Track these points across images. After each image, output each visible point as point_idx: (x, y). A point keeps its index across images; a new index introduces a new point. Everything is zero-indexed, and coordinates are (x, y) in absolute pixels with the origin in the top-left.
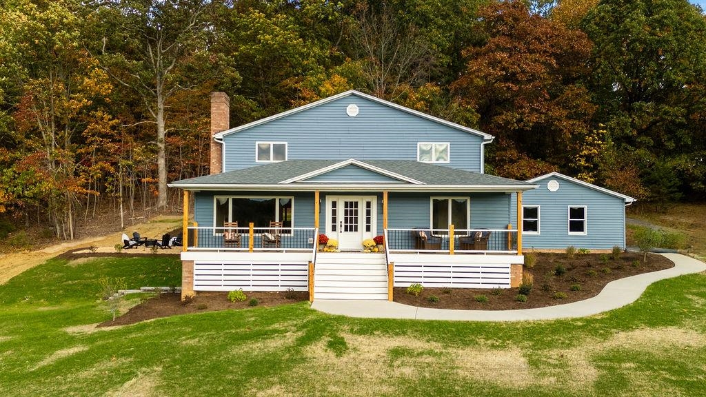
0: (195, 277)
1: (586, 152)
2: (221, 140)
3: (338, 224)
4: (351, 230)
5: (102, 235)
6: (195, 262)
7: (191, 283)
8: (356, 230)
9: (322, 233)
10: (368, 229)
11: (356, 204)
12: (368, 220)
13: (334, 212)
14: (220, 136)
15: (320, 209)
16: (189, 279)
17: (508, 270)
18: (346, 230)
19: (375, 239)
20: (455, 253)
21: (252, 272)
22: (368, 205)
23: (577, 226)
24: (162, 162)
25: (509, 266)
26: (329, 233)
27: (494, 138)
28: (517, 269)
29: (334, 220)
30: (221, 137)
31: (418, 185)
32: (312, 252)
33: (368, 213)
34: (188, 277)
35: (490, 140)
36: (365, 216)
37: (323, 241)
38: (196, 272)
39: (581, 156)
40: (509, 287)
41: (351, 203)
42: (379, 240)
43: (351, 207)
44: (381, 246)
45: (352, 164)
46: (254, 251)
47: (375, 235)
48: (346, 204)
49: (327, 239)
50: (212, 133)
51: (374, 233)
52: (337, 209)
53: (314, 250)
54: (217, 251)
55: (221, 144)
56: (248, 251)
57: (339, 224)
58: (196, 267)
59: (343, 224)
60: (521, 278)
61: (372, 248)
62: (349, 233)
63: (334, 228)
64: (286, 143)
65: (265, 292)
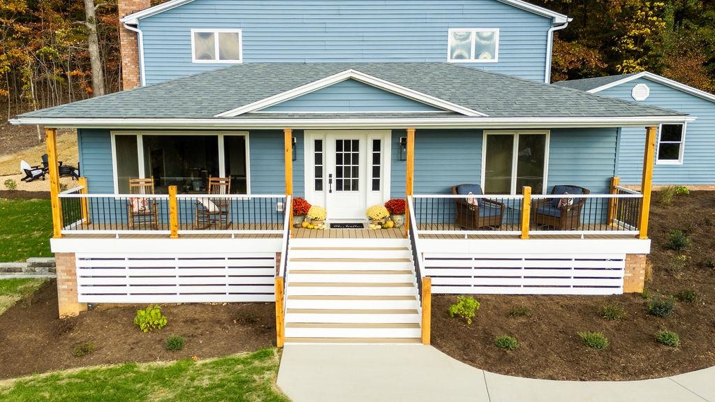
0: (80, 281)
1: (636, 32)
2: (135, 26)
3: (325, 179)
4: (347, 188)
5: (10, 152)
6: (78, 256)
7: (72, 291)
8: (355, 187)
9: (298, 196)
10: (376, 185)
11: (356, 143)
12: (376, 172)
13: (319, 159)
14: (132, 19)
15: (294, 154)
16: (70, 283)
17: (621, 265)
18: (339, 187)
19: (388, 206)
20: (532, 237)
21: (177, 272)
22: (377, 145)
23: (669, 151)
24: (94, 49)
25: (624, 257)
26: (311, 195)
27: (570, 20)
28: (635, 263)
29: (319, 172)
30: (134, 22)
31: (472, 118)
32: (281, 236)
33: (376, 159)
34: (68, 280)
35: (563, 24)
36: (370, 165)
37: (301, 208)
38: (79, 272)
39: (629, 37)
40: (619, 292)
41: (347, 142)
42: (396, 207)
43: (347, 149)
44: (398, 218)
45: (351, 80)
46: (180, 236)
47: (387, 198)
48: (339, 143)
49: (308, 207)
50: (121, 14)
51: (385, 194)
52: (323, 152)
53: (285, 232)
54: (114, 236)
55: (136, 33)
56: (168, 236)
57: (328, 178)
58: (79, 264)
59: (334, 178)
60: (642, 278)
61: (383, 221)
62: (343, 193)
63: (319, 185)
64: (240, 31)
65: (202, 305)
